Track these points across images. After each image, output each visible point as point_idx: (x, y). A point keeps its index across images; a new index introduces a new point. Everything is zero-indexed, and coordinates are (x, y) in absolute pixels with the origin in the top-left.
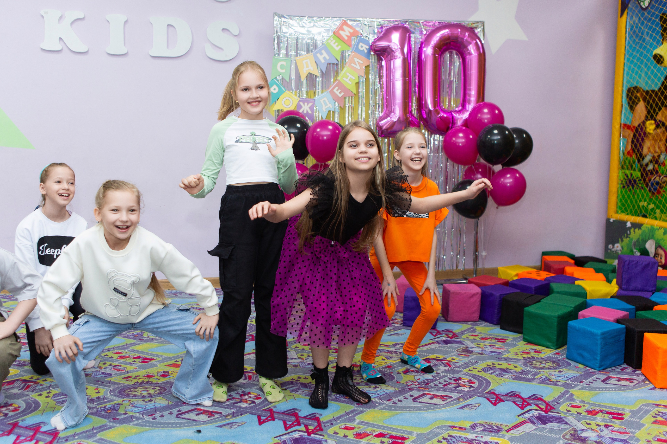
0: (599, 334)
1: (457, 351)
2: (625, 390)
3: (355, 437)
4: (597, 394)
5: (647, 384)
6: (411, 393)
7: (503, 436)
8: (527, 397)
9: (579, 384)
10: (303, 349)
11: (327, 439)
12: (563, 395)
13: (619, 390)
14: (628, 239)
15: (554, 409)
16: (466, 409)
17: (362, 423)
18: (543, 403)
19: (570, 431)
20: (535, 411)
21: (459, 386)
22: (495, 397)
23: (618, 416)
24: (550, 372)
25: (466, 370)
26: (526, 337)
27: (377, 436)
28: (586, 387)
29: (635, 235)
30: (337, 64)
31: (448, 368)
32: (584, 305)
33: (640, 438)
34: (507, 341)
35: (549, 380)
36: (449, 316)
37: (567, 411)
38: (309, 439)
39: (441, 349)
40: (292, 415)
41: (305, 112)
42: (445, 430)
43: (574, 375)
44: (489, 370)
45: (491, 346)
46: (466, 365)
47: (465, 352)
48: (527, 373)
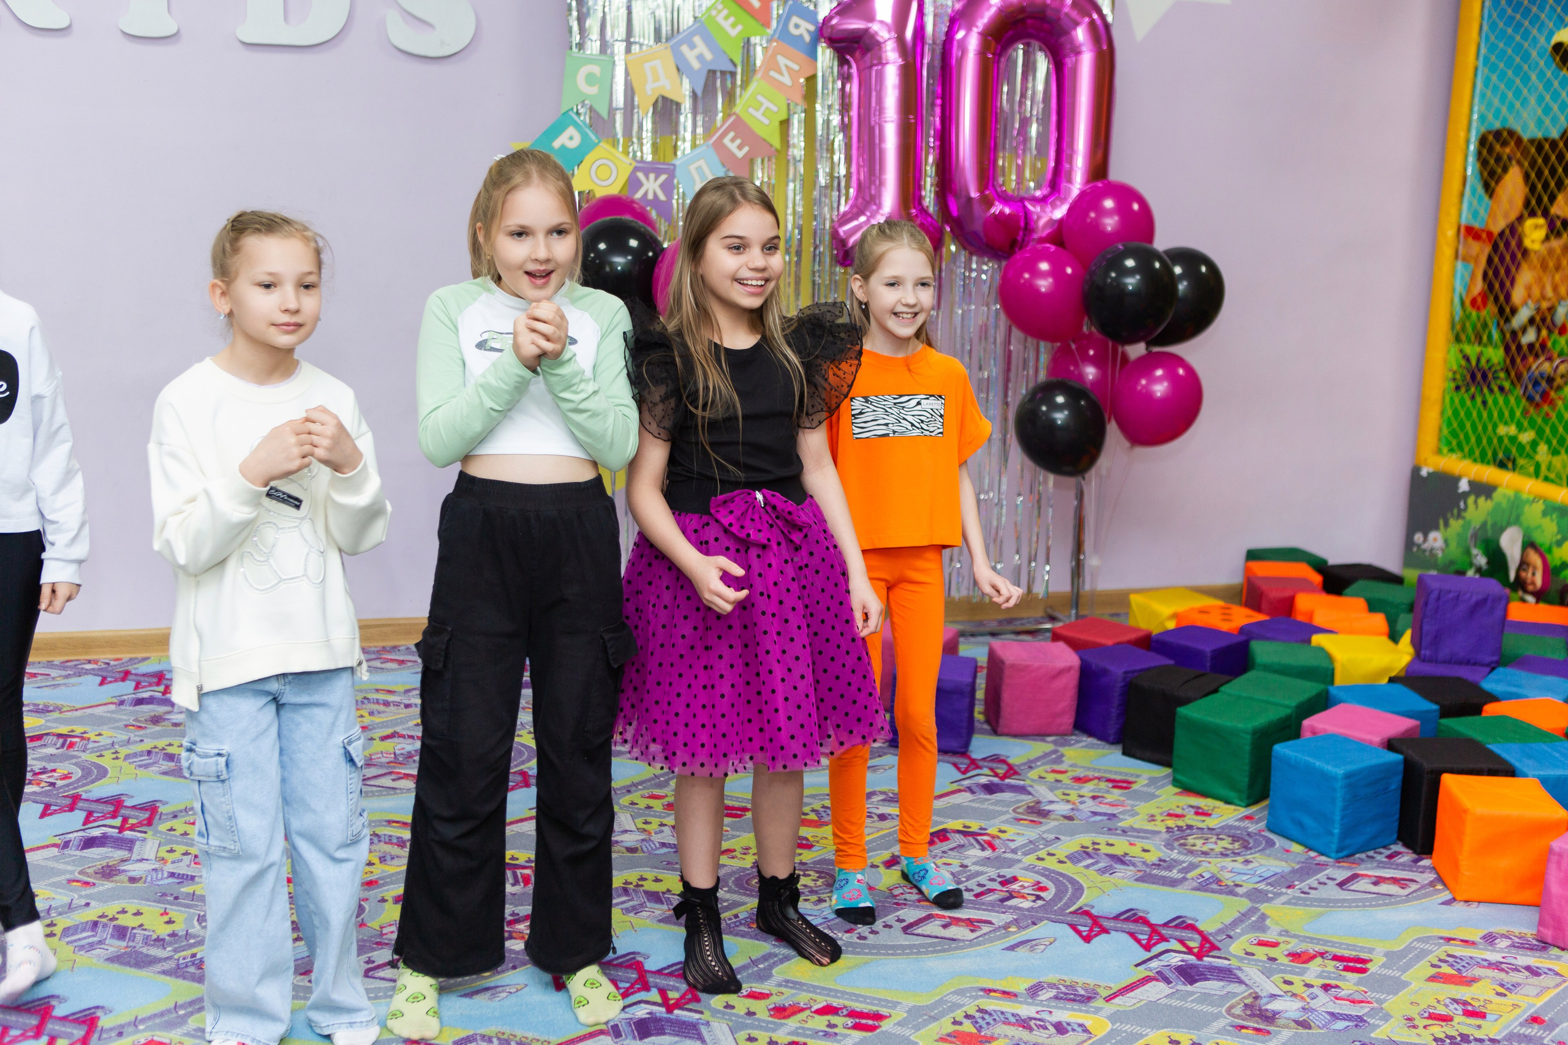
0: (1340, 777)
1: (1014, 811)
2: (1387, 905)
3: (771, 1016)
4: (1320, 915)
5: (1439, 891)
6: (901, 913)
7: (1098, 1010)
8: (1162, 922)
9: (1284, 890)
10: (649, 807)
11: (710, 1019)
12: (1245, 916)
13: (1371, 906)
14: (1461, 522)
15: (1219, 949)
16: (1022, 951)
17: (787, 983)
18: (1197, 937)
19: (1244, 998)
20: (1175, 954)
21: (1011, 897)
22: (1089, 922)
23: (1355, 964)
24: (1223, 864)
25: (1030, 859)
26: (1179, 777)
27: (822, 1011)
28: (1299, 898)
29: (1478, 511)
30: (733, 74)
31: (988, 853)
32: (1322, 702)
33: (1392, 1013)
34: (1135, 787)
35: (1218, 881)
36: (1002, 722)
37: (1247, 953)
38: (668, 1020)
39: (977, 805)
40: (629, 967)
41: (650, 196)
42: (970, 997)
43: (1278, 870)
44: (1084, 859)
45: (1094, 798)
46: (1032, 847)
47: (1032, 813)
48: (1169, 865)
